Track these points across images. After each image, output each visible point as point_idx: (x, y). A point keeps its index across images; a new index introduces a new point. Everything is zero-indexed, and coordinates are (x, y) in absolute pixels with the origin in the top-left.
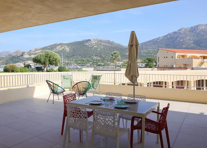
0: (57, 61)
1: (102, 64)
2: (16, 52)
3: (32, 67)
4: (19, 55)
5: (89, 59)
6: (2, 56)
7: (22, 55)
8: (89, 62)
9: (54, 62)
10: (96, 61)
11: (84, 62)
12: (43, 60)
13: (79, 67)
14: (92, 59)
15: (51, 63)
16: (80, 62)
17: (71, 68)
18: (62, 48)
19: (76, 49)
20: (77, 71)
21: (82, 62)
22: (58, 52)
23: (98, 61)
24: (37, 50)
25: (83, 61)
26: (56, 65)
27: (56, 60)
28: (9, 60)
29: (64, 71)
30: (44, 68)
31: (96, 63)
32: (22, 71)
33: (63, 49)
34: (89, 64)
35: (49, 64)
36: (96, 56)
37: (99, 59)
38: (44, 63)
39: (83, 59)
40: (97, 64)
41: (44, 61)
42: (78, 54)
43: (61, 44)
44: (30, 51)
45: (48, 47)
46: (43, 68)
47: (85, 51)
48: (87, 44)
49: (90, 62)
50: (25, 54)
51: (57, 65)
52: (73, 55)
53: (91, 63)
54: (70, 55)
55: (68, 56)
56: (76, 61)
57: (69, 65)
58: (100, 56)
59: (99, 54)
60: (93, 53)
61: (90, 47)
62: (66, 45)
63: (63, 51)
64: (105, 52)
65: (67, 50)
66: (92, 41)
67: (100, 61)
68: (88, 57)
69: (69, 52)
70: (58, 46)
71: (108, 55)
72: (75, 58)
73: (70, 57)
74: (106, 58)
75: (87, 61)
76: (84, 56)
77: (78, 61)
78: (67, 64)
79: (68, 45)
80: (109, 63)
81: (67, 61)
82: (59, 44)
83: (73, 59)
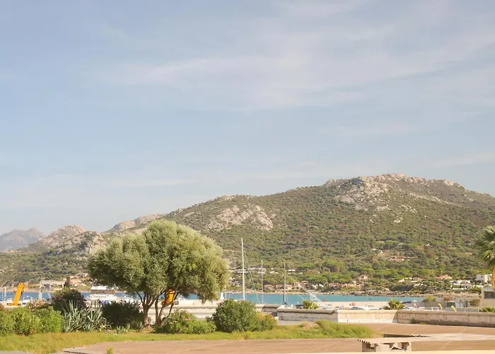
1: (417, 282)
5: (359, 262)
7: (83, 246)
8: (356, 274)
9: (195, 281)
10: (386, 272)
11: (336, 276)
14: (369, 260)
16: (317, 274)
18: (245, 215)
19: (299, 220)
21: (328, 273)
22: (219, 236)
23: (396, 271)
24: (143, 226)
25: (333, 269)
31: (387, 277)
33: (249, 220)
34: (358, 282)
36: (385, 248)
37: (399, 259)
39: (332, 261)
40: (395, 284)
42: (308, 242)
43: (237, 200)
45: (185, 211)
47: (340, 226)
49: (361, 272)
50: (95, 239)
52: (290, 246)
53: (365, 278)
54: (275, 244)
55: (267, 250)
56: (300, 269)
57: (270, 287)
58: (406, 248)
59: (401, 239)
60: (372, 237)
61: (361, 211)
62: (258, 204)
63: (249, 228)
64: (424, 231)
65: (265, 225)
66: (367, 184)
67: (407, 272)
68: (351, 253)
69: (273, 231)
70: (229, 210)
71: (438, 243)
72: (296, 258)
73: (277, 253)
74: (429, 256)
75: (350, 269)
76: (333, 250)
77: (312, 268)
78: (265, 283)
79: (267, 202)
80: (446, 277)
81: (263, 271)
82: (233, 200)
83: (290, 263)
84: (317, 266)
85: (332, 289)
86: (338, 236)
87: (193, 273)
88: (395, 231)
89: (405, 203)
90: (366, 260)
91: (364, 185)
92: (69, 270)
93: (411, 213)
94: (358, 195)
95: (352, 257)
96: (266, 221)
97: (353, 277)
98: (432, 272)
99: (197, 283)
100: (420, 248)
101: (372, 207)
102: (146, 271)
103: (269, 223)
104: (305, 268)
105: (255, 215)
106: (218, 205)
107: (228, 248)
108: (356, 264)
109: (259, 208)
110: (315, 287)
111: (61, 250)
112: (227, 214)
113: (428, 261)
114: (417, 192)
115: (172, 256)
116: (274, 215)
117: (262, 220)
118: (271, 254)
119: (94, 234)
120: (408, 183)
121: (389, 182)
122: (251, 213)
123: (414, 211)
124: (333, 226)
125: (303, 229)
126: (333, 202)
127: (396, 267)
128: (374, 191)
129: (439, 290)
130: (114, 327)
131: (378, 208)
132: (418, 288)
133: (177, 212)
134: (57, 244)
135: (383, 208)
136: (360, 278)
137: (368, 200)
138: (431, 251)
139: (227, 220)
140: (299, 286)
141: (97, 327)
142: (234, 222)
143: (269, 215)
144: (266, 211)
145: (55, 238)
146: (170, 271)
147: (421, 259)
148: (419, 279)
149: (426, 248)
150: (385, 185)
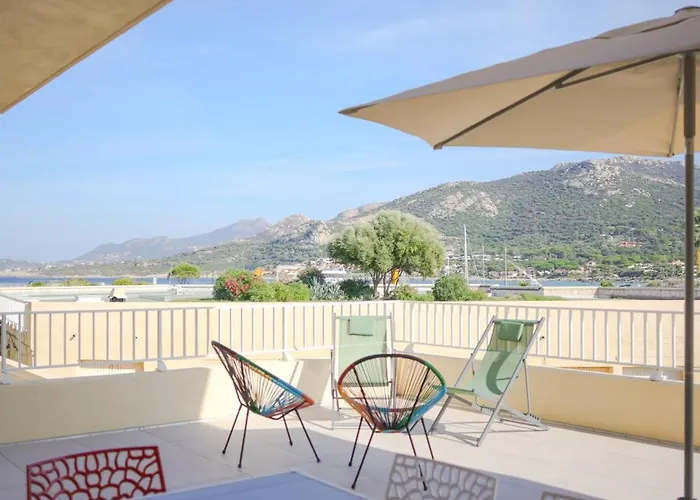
0: (428, 254)
1: (646, 268)
2: (287, 222)
3: (327, 280)
4: (295, 235)
5: (587, 249)
6: (236, 241)
7: (308, 235)
8: (583, 260)
9: (416, 260)
10: (617, 258)
11: (562, 262)
12: (366, 250)
13: (534, 282)
14: (598, 246)
15: (402, 263)
16: (542, 261)
17: (497, 285)
18: (469, 202)
19: (526, 206)
20: (515, 300)
21: (556, 260)
22: (442, 224)
23: (626, 257)
24: (366, 214)
25: (560, 255)
26: (426, 271)
27: (422, 251)
28: (259, 254)
29: (459, 297)
30: (376, 282)
31: (616, 263)
32: (282, 295)
33: (473, 206)
34: (586, 269)
35: (395, 267)
36: (616, 233)
37: (630, 244)
38: (373, 265)
39: (559, 247)
40: (624, 270)
41: (373, 255)
42: (534, 228)
43: (461, 187)
44: (340, 216)
45: (408, 198)
46: (371, 285)
47: (568, 211)
48: (576, 184)
49: (589, 258)
50: (320, 228)
51: (430, 273)
52: (515, 233)
53: (594, 264)
54: (501, 231)
55: (491, 237)
56: (526, 256)
57: (495, 274)
58: (637, 233)
59: (633, 225)
60: (602, 222)
61: (589, 196)
62: (482, 190)
63: (473, 214)
64: (657, 215)
65: (490, 211)
66: (598, 167)
67: (637, 258)
68: (580, 238)
69: (499, 217)
70: (452, 196)
71: (673, 228)
72: (522, 244)
73: (502, 240)
74: (662, 242)
75: (578, 256)
76: (560, 235)
77: (538, 255)
78: (490, 270)
79: (492, 188)
80: (679, 263)
81: (488, 258)
82: (457, 187)
83: (516, 250)
84: (544, 252)
85: (559, 275)
86: (566, 222)
87: (414, 254)
88: (626, 216)
89: (638, 186)
90: (595, 246)
91: (594, 168)
92: (296, 258)
93: (645, 198)
94: (588, 179)
95: (580, 242)
96: (491, 208)
97: (580, 264)
98: (665, 258)
99: (418, 263)
100: (653, 233)
101: (603, 191)
102: (375, 252)
103: (494, 209)
104: (531, 254)
105: (479, 201)
106: (441, 191)
107: (453, 235)
108: (585, 251)
109: (483, 194)
110: (541, 273)
111: (287, 239)
112: (451, 201)
113: (660, 246)
114: (652, 175)
115: (397, 241)
116: (499, 201)
117: (487, 206)
118: (496, 241)
119: (319, 223)
120: (642, 165)
121: (621, 165)
122: (475, 199)
123: (648, 195)
124: (560, 211)
125: (530, 215)
126: (561, 186)
127: (627, 253)
128: (605, 174)
129: (670, 276)
130: (350, 298)
131: (609, 192)
132: (648, 274)
133: (400, 199)
134: (283, 233)
135: (614, 192)
136: (588, 264)
137: (598, 184)
138: (664, 236)
139: (451, 207)
140: (525, 273)
141: (337, 298)
142: (458, 209)
143: (494, 201)
144: (491, 197)
145: (281, 227)
146: (395, 253)
147: (653, 245)
148: (651, 265)
149: (659, 233)
150: (617, 168)
